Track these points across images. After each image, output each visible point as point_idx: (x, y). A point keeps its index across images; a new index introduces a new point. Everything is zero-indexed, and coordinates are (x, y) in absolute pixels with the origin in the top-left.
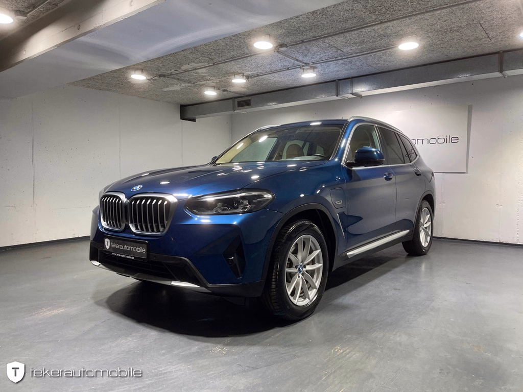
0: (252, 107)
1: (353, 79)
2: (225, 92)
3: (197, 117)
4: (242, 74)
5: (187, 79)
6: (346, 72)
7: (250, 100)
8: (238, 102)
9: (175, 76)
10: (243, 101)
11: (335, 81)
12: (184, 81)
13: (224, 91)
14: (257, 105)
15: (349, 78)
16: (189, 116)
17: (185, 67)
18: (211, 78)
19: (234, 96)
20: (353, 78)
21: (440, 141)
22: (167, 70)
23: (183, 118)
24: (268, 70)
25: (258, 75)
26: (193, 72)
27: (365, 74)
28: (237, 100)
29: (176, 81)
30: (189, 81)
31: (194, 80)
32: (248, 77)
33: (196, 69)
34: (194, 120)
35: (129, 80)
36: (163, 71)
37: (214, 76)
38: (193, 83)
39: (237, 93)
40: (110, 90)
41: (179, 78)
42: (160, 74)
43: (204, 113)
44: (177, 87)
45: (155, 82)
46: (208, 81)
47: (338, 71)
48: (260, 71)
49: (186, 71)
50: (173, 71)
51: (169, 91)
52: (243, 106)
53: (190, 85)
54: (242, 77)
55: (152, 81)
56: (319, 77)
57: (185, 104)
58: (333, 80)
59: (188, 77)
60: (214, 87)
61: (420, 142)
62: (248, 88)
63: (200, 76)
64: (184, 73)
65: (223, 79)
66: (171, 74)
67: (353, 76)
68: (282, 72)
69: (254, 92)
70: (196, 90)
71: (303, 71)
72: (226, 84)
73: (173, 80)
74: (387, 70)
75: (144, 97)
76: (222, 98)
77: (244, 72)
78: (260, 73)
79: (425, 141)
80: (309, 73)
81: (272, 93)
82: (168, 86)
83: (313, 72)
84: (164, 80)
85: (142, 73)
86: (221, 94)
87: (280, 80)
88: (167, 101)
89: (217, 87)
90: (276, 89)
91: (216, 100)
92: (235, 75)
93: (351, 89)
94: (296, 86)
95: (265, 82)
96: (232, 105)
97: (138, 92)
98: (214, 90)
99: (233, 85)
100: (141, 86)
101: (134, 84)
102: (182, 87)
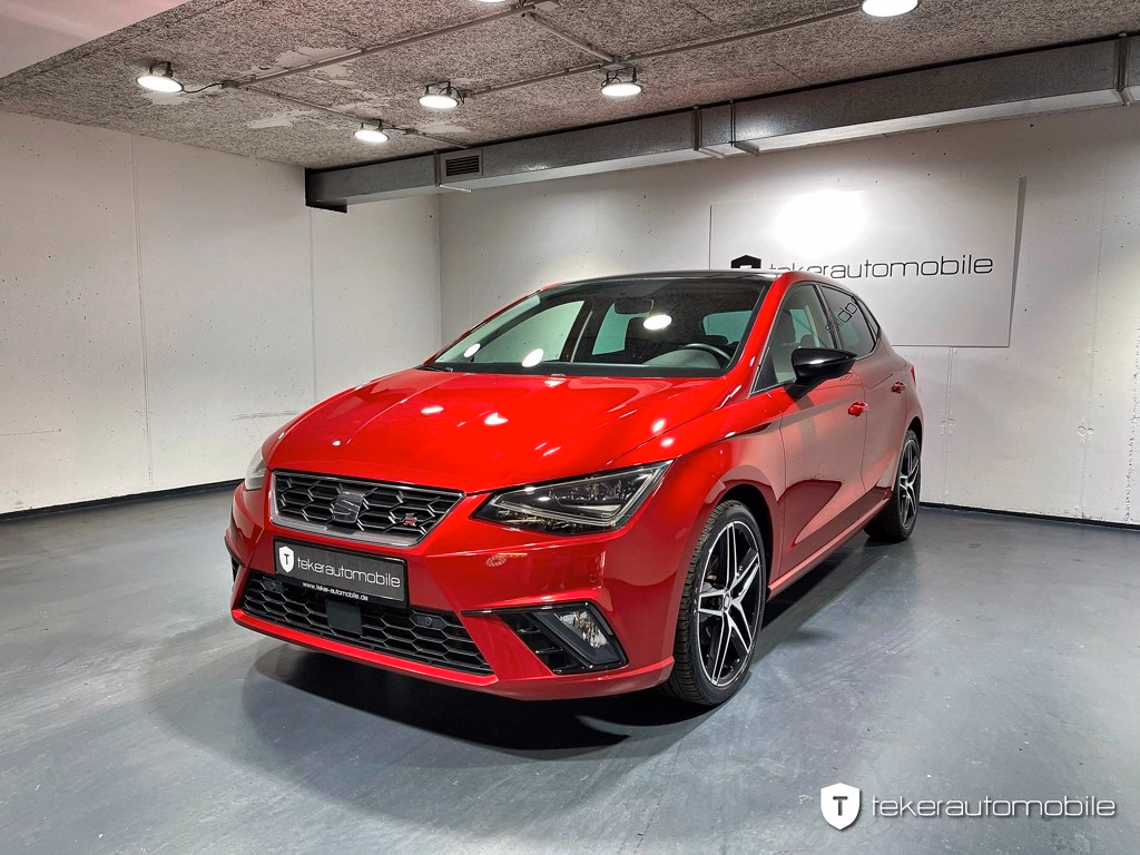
0: (482, 176)
1: (738, 104)
2: (411, 136)
3: (348, 199)
4: (445, 85)
5: (302, 94)
6: (719, 84)
7: (476, 158)
8: (447, 161)
9: (265, 83)
10: (459, 159)
11: (690, 109)
12: (294, 101)
13: (408, 131)
14: (494, 172)
15: (727, 102)
16: (328, 197)
17: (286, 59)
18: (366, 95)
19: (437, 147)
20: (736, 101)
21: (948, 267)
22: (239, 68)
24: (515, 74)
25: (489, 89)
26: (311, 72)
27: (767, 90)
28: (444, 157)
29: (273, 101)
30: (307, 102)
31: (322, 100)
32: (462, 94)
33: (318, 65)
34: (341, 208)
35: (146, 96)
36: (227, 69)
37: (374, 89)
38: (323, 107)
39: (445, 139)
41: (279, 91)
42: (223, 77)
43: (364, 190)
44: (282, 118)
45: (218, 101)
46: (359, 104)
47: (698, 81)
48: (494, 77)
49: (290, 71)
50: (255, 68)
51: (266, 129)
53: (314, 112)
54: (445, 92)
55: (210, 100)
56: (649, 96)
57: (316, 166)
58: (687, 106)
59: (304, 88)
60: (381, 120)
61: (898, 269)
62: (469, 124)
63: (334, 86)
64: (289, 77)
65: (398, 97)
66: (253, 79)
67: (736, 96)
68: (550, 81)
69: (486, 137)
70: (334, 127)
71: (608, 79)
72: (409, 112)
73: (263, 97)
74: (825, 81)
75: (202, 143)
76: (407, 152)
77: (451, 77)
78: (495, 81)
79: (911, 269)
80: (620, 82)
81: (534, 140)
82: (256, 117)
83: (634, 81)
84: (240, 96)
85: (169, 74)
86: (403, 141)
87: (550, 103)
88: (267, 159)
89: (387, 122)
90: (542, 128)
91: (393, 155)
92: (427, 87)
93: (733, 131)
94: (593, 122)
95: (511, 109)
96: (433, 170)
97: (184, 131)
98: (381, 128)
99: (429, 114)
100: (182, 113)
101: (162, 108)
102: (296, 120)
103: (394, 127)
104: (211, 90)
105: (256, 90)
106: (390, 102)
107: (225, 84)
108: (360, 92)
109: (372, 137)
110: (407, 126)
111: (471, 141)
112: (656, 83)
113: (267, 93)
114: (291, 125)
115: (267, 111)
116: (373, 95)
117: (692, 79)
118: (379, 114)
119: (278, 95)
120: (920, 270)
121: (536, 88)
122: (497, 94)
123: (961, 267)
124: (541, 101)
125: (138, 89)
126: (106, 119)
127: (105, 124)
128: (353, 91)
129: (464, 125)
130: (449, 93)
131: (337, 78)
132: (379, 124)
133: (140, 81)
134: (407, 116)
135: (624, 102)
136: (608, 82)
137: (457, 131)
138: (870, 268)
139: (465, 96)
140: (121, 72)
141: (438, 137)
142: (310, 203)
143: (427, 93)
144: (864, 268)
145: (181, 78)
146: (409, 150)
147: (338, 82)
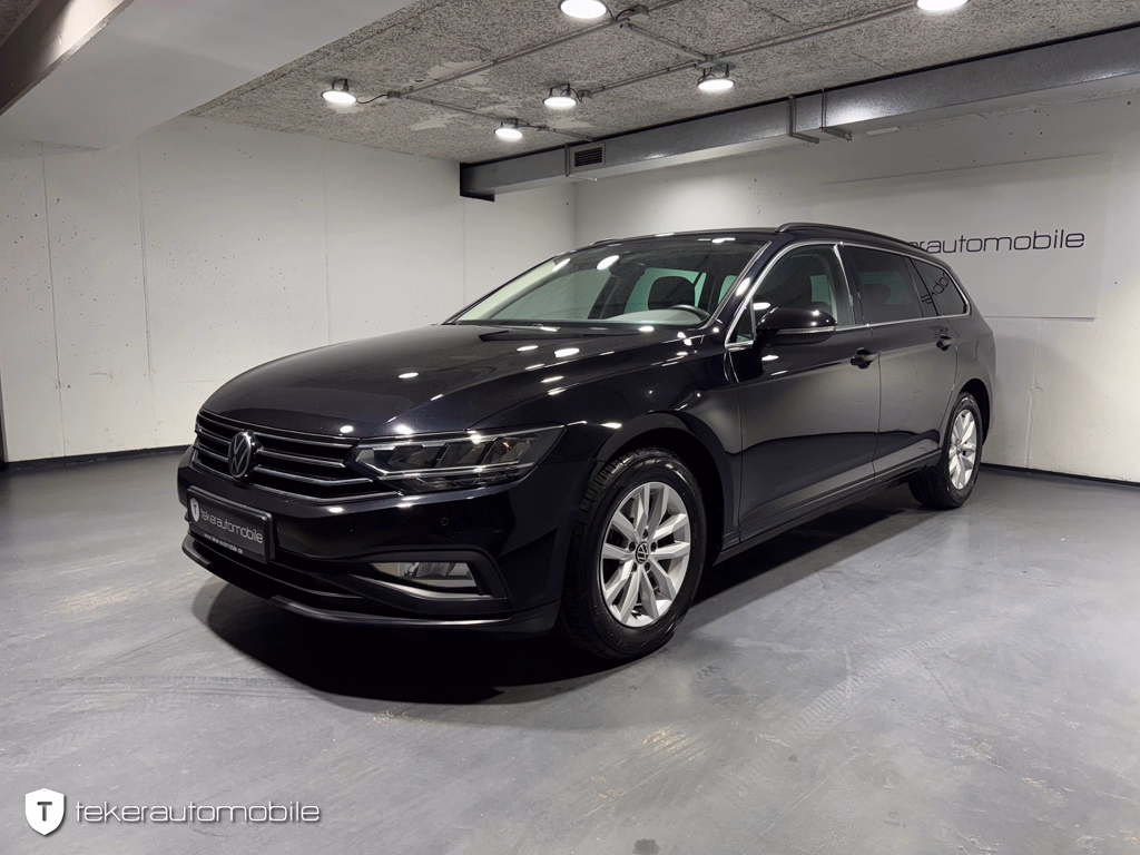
0: (605, 166)
1: (829, 93)
2: (542, 132)
3: (496, 189)
4: (566, 87)
5: (451, 100)
6: (808, 75)
7: (600, 150)
8: (577, 154)
9: (421, 93)
10: (586, 152)
11: (786, 99)
12: (444, 105)
13: (540, 128)
14: (615, 161)
15: (820, 92)
16: (479, 189)
17: (435, 72)
18: (502, 98)
19: (568, 141)
20: (827, 90)
21: (1041, 242)
22: (399, 81)
23: (464, 193)
24: (624, 76)
25: (603, 88)
26: (456, 81)
27: (856, 79)
28: (574, 150)
29: (429, 106)
30: (458, 108)
31: (467, 105)
32: (581, 94)
33: (460, 76)
34: (490, 198)
35: (331, 107)
36: (390, 84)
37: (508, 93)
38: (468, 111)
39: (573, 134)
40: (302, 130)
41: (433, 98)
42: (388, 89)
43: (508, 181)
44: (437, 121)
45: (386, 108)
46: (497, 106)
47: (788, 74)
48: (605, 78)
49: (439, 81)
50: (412, 82)
51: (425, 131)
52: (588, 163)
53: (461, 114)
54: (565, 93)
55: (380, 108)
56: (747, 89)
57: (469, 161)
58: (782, 96)
59: (452, 95)
60: (517, 120)
61: (992, 244)
62: (591, 120)
63: (475, 92)
64: (439, 87)
65: (529, 99)
66: (412, 89)
67: (827, 85)
68: (656, 79)
69: (609, 131)
70: (479, 126)
71: (704, 76)
72: (540, 111)
73: (420, 104)
74: (908, 68)
75: (377, 145)
76: (543, 147)
77: (569, 80)
78: (607, 81)
79: (1004, 244)
80: (715, 78)
82: (417, 120)
83: (727, 76)
84: (402, 104)
85: (346, 88)
86: (538, 136)
87: (659, 98)
88: (429, 156)
89: (522, 120)
90: (656, 122)
92: (551, 89)
93: (824, 118)
95: (626, 105)
96: (564, 162)
97: (362, 134)
98: (516, 127)
99: (556, 114)
100: (360, 120)
101: (344, 116)
102: (448, 122)
103: (528, 125)
104: (379, 101)
105: (415, 99)
106: (523, 104)
107: (389, 95)
108: (498, 96)
109: (509, 135)
110: (539, 124)
111: (595, 135)
112: (750, 77)
113: (423, 100)
114: (444, 126)
115: (425, 115)
116: (507, 98)
117: (782, 73)
118: (514, 114)
119: (432, 102)
120: (1013, 244)
121: (644, 85)
122: (611, 92)
123: (1053, 241)
124: (650, 97)
125: (324, 102)
126: (302, 127)
128: (491, 96)
129: (587, 121)
130: (568, 94)
131: (477, 85)
132: (515, 122)
133: (325, 95)
134: (538, 115)
136: (704, 78)
137: (582, 126)
138: (964, 243)
139: (583, 95)
140: (310, 88)
141: (566, 132)
142: (462, 194)
143: (551, 95)
144: (959, 243)
145: (356, 91)
146: (544, 144)
147: (478, 89)
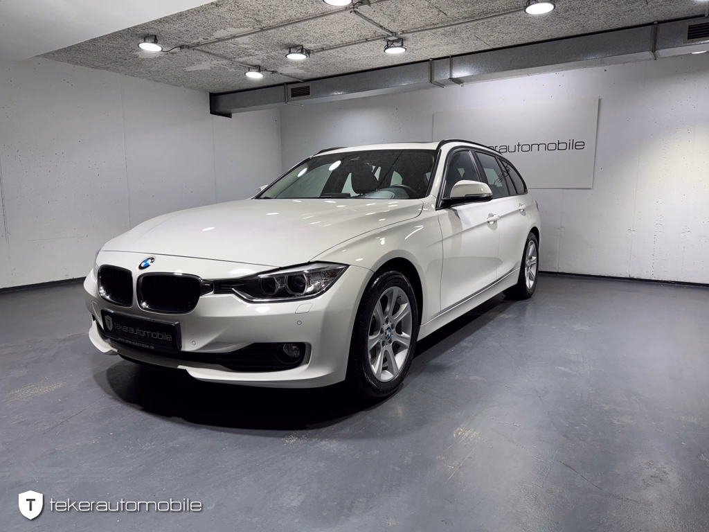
0: (312, 97)
1: (454, 58)
2: (275, 74)
3: (232, 110)
4: (300, 48)
7: (308, 87)
8: (292, 89)
10: (300, 89)
11: (428, 61)
12: (215, 55)
13: (273, 72)
14: (319, 94)
15: (448, 57)
16: (221, 109)
18: (256, 52)
19: (286, 81)
20: (453, 56)
22: (192, 38)
23: (213, 112)
24: (339, 42)
26: (230, 41)
27: (470, 51)
28: (290, 87)
29: (205, 56)
30: (225, 58)
31: (231, 56)
32: (308, 52)
33: (234, 37)
34: (229, 115)
37: (261, 50)
38: (230, 59)
39: (291, 76)
42: (181, 43)
44: (206, 66)
48: (326, 43)
49: (219, 40)
50: (200, 39)
51: (194, 72)
52: (299, 95)
53: (225, 62)
54: (300, 51)
55: (171, 55)
57: (216, 92)
58: (426, 59)
59: (223, 49)
60: (260, 66)
61: (535, 147)
62: (306, 69)
65: (273, 53)
67: (453, 53)
68: (356, 45)
69: (315, 76)
70: (233, 70)
71: (388, 45)
72: (276, 62)
74: (500, 46)
75: (157, 79)
76: (269, 84)
77: (304, 43)
78: (327, 45)
79: (542, 147)
80: (395, 47)
81: (340, 77)
82: (193, 64)
83: (402, 46)
84: (187, 54)
85: (155, 41)
87: (353, 57)
88: (191, 87)
89: (263, 67)
90: (346, 71)
91: (261, 86)
92: (290, 48)
93: (451, 73)
94: (374, 67)
95: (332, 60)
96: (283, 94)
97: (150, 72)
98: (259, 71)
99: (289, 63)
100: (153, 62)
101: (143, 60)
102: (213, 66)
103: (266, 70)
104: (172, 51)
105: (198, 50)
106: (268, 57)
107: (181, 47)
108: (253, 51)
109: (255, 76)
110: (272, 70)
111: (305, 78)
112: (412, 46)
113: (203, 51)
114: (209, 68)
115: (199, 61)
116: (259, 53)
118: (259, 62)
119: (208, 52)
120: (547, 148)
121: (348, 49)
122: (326, 52)
123: (568, 146)
124: (348, 56)
126: (109, 66)
127: (107, 69)
128: (249, 51)
130: (302, 52)
132: (259, 68)
133: (140, 45)
134: (274, 64)
135: (394, 57)
136: (388, 47)
138: (520, 147)
139: (310, 53)
141: (288, 75)
142: (211, 113)
143: (290, 53)
144: (517, 147)
145: (162, 44)
146: (272, 83)
147: (242, 46)
